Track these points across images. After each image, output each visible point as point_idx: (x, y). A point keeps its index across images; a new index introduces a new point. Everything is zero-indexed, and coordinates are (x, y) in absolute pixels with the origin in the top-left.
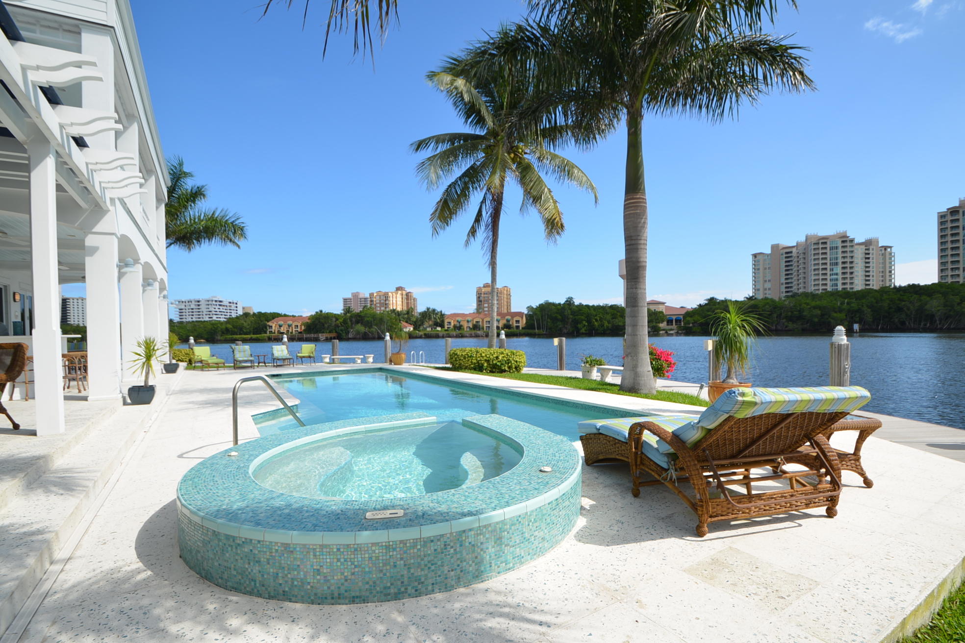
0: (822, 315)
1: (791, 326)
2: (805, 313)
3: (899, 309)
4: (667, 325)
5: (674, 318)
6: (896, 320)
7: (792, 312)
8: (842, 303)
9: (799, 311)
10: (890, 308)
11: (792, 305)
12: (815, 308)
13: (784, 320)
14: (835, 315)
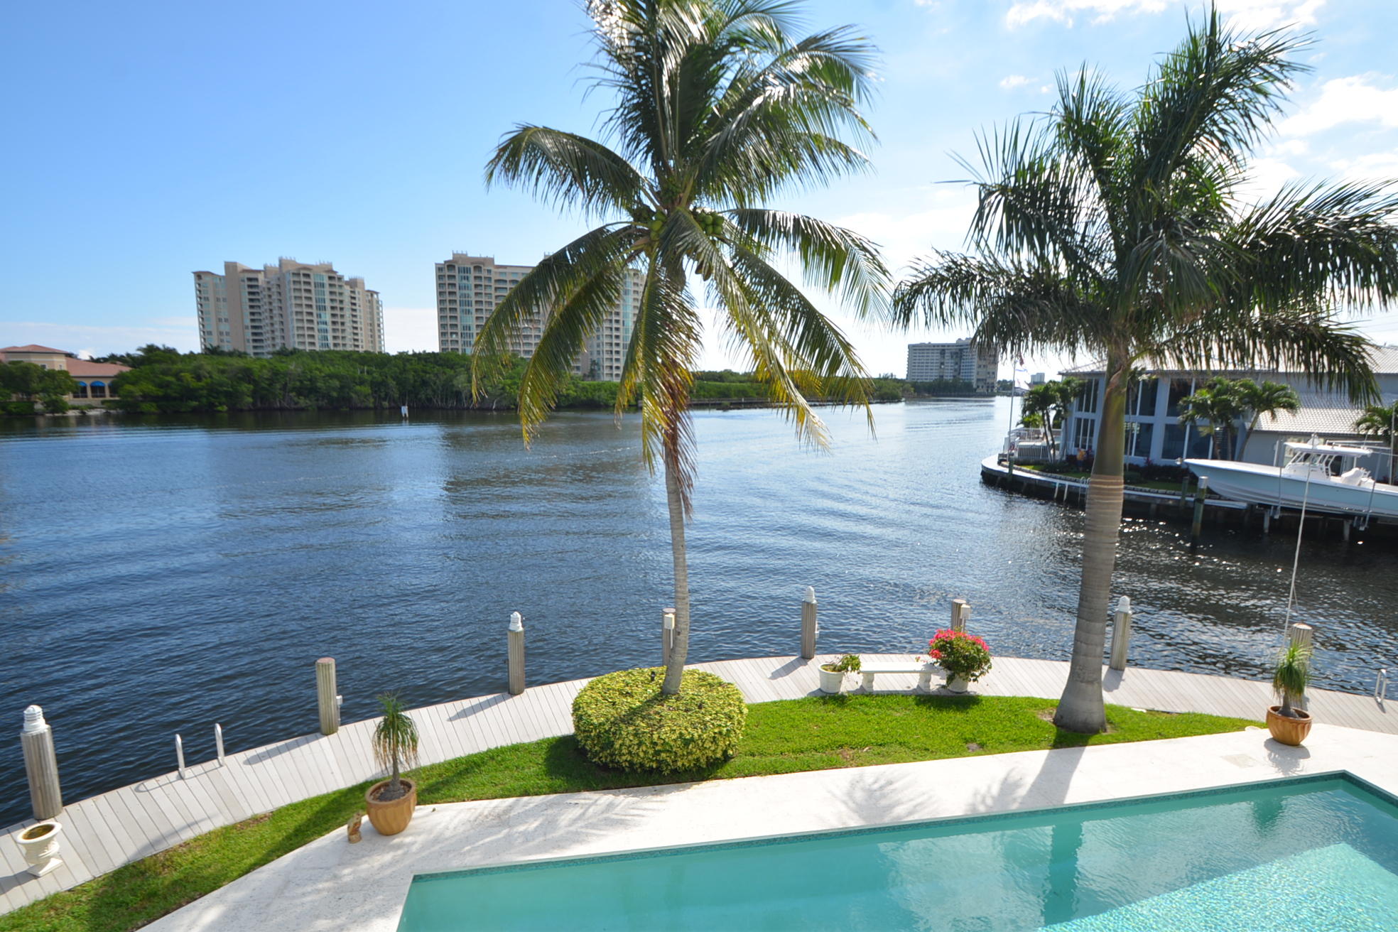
0: (342, 388)
1: (303, 402)
2: (319, 384)
3: (425, 383)
4: (75, 397)
5: (88, 383)
6: (423, 397)
7: (301, 382)
8: (362, 372)
9: (310, 380)
10: (415, 381)
11: (299, 370)
12: (331, 376)
13: (293, 394)
14: (358, 388)
